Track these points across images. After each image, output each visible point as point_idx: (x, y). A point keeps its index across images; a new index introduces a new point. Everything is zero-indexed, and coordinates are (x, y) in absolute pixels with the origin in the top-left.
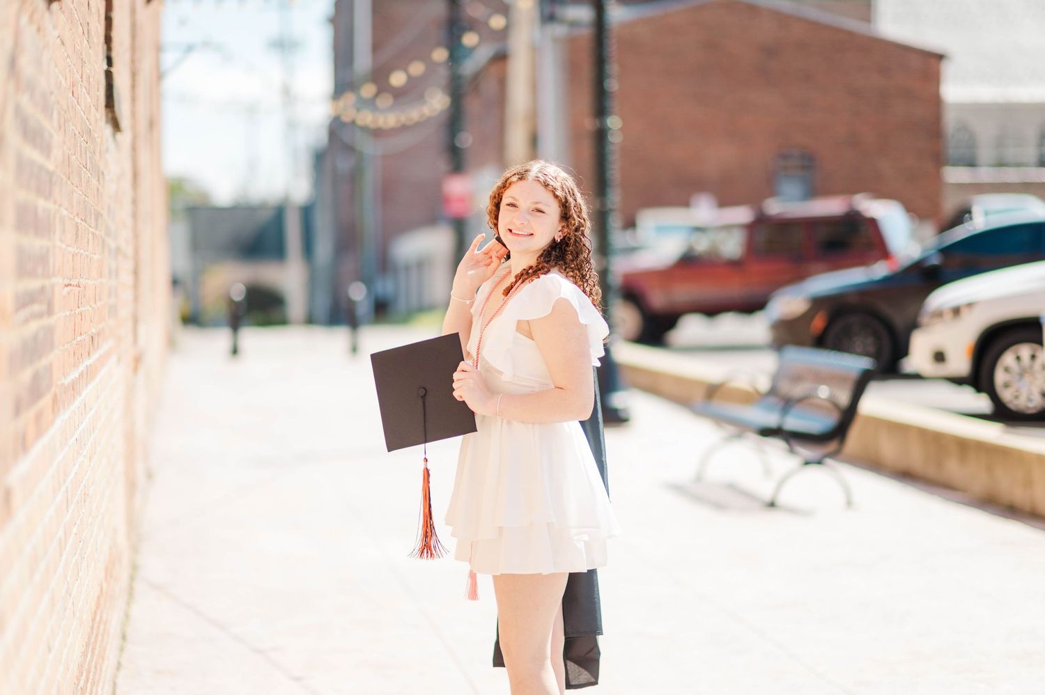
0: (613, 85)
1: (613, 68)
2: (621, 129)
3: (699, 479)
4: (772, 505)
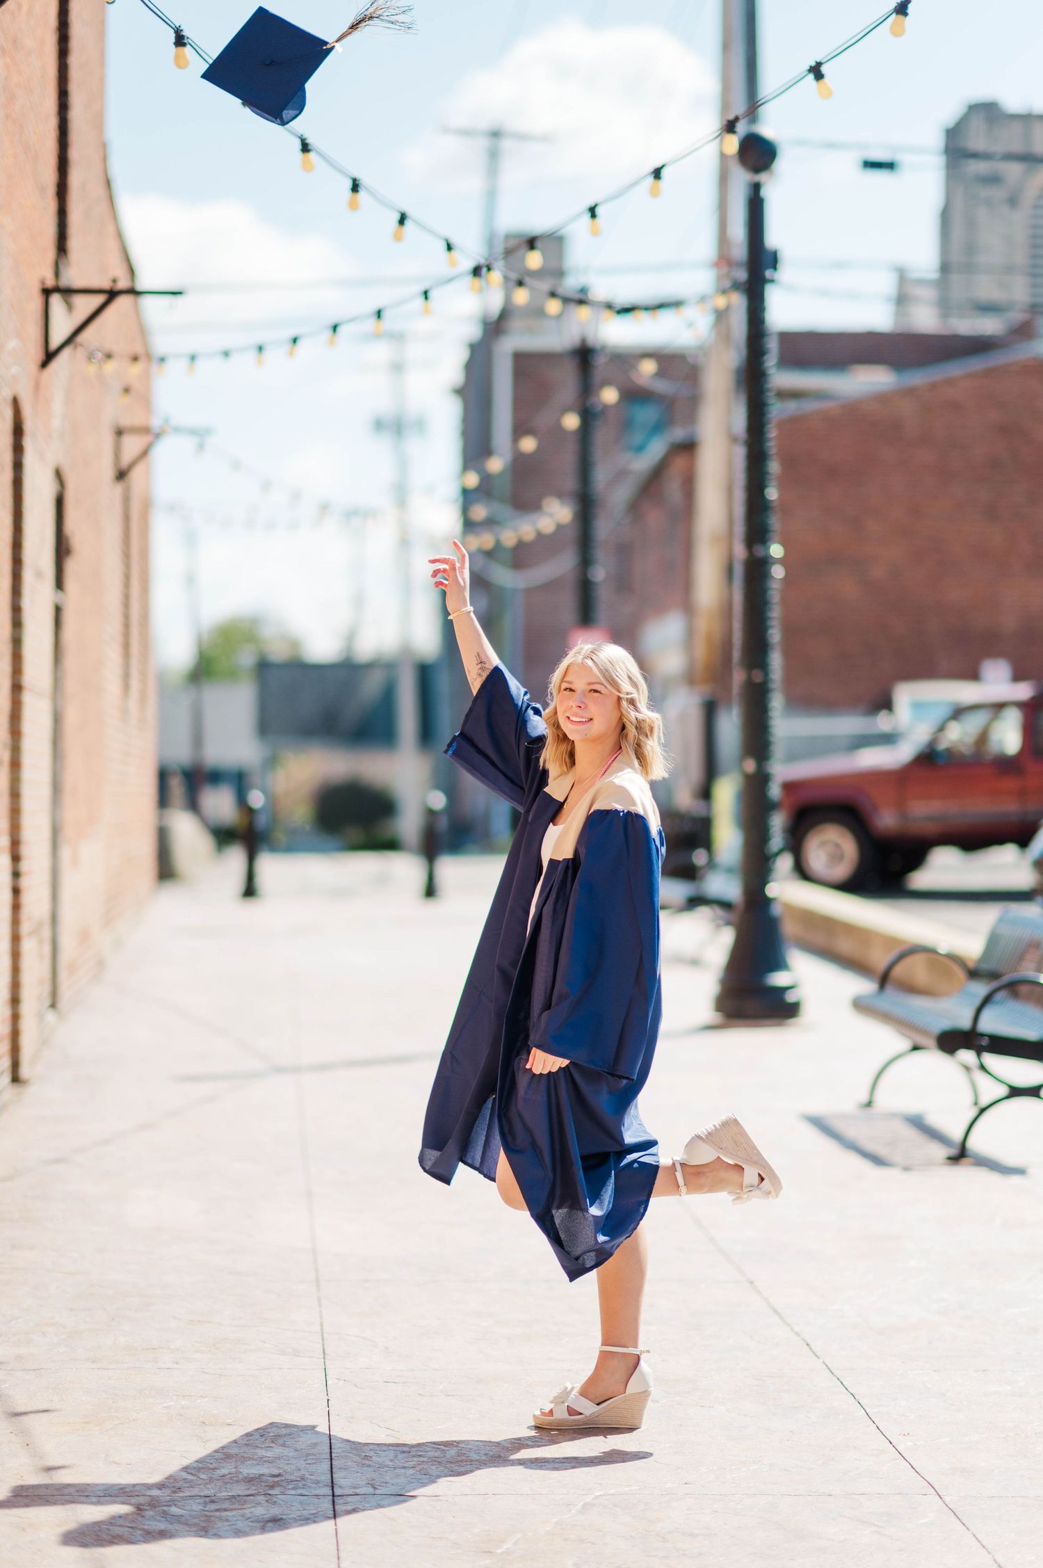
0: (772, 493)
1: (774, 467)
2: (782, 561)
3: (869, 1104)
4: (960, 1155)
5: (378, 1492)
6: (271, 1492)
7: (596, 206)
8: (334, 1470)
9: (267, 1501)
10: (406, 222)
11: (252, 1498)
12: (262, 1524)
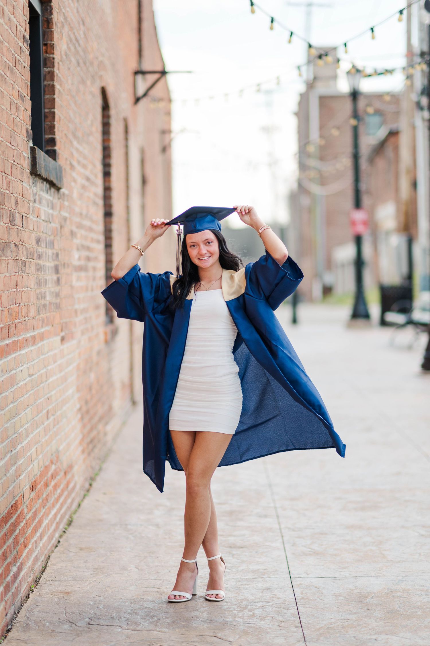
5: (309, 576)
6: (264, 577)
7: (374, 27)
8: (289, 567)
9: (262, 581)
10: (292, 35)
11: (256, 579)
12: (262, 590)
